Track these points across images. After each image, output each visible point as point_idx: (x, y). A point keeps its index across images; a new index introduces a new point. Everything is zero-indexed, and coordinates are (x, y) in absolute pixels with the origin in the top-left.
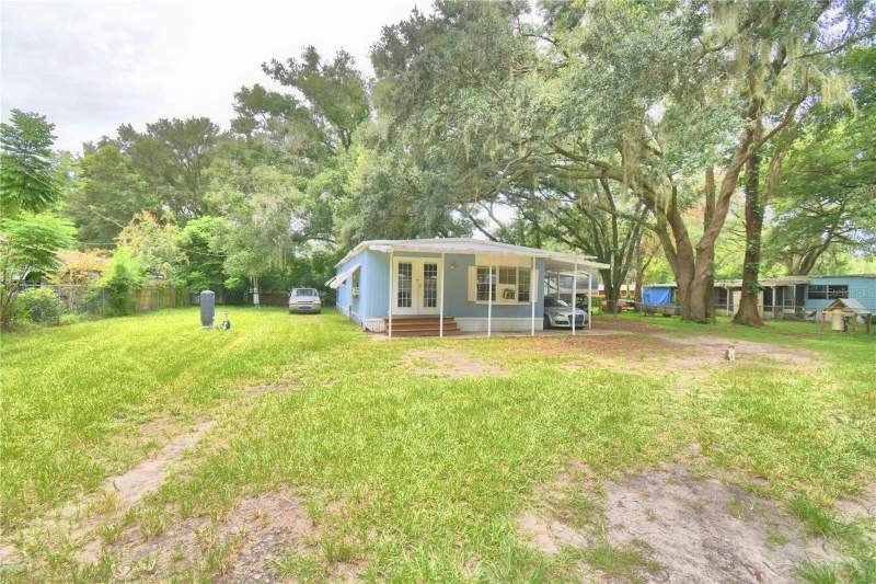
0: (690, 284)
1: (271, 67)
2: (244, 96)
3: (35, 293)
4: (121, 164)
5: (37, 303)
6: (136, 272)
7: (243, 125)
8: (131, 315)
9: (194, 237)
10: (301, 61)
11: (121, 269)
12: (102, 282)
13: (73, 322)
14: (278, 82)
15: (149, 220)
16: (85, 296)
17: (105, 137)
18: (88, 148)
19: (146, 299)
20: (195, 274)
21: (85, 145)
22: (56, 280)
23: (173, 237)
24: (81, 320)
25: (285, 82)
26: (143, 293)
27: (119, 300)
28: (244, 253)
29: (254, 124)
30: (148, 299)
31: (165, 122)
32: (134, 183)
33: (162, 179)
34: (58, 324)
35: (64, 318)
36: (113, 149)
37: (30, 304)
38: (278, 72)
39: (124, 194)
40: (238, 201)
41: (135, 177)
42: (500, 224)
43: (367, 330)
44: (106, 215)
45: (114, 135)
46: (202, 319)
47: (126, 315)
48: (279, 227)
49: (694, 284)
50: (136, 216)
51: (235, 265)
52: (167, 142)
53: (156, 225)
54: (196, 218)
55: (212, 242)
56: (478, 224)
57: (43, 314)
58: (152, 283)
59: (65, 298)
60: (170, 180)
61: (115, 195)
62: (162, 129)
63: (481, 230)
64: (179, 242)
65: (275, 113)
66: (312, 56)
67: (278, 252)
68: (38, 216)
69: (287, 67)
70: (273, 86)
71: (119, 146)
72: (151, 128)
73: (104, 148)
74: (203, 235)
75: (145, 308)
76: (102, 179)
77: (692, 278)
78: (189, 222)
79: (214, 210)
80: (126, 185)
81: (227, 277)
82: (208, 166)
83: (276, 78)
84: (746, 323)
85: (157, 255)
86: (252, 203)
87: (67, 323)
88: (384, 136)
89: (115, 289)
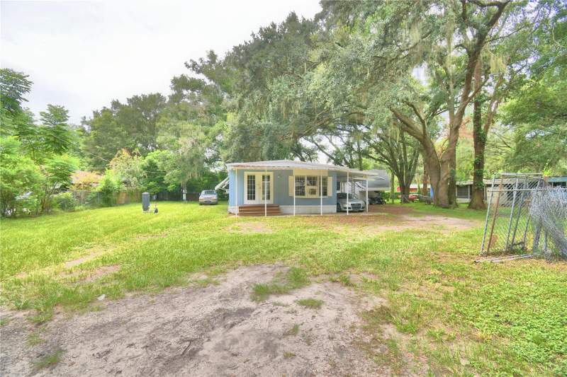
0: (438, 184)
1: (190, 64)
2: (175, 81)
3: (62, 195)
4: (113, 122)
5: (63, 200)
6: (116, 183)
7: (176, 98)
8: (114, 206)
9: (151, 162)
10: (206, 59)
11: (108, 182)
12: (99, 188)
13: (82, 210)
14: (194, 72)
15: (125, 153)
16: (89, 196)
17: (105, 107)
18: (96, 114)
19: (123, 197)
20: (151, 183)
21: (94, 112)
22: (74, 188)
23: (139, 163)
24: (86, 209)
25: (198, 72)
26: (121, 194)
27: (107, 198)
28: (176, 171)
29: (182, 96)
30: (124, 198)
31: (136, 97)
32: (120, 132)
33: (135, 129)
34: (74, 211)
35: (77, 208)
36: (108, 114)
37: (60, 201)
38: (194, 66)
39: (115, 139)
40: (173, 141)
41: (120, 129)
42: (336, 147)
43: (230, 213)
44: (105, 151)
45: (109, 106)
46: (143, 207)
47: (111, 206)
48: (196, 155)
49: (440, 184)
50: (119, 152)
51: (171, 178)
52: (139, 108)
53: (129, 156)
54: (153, 151)
55: (159, 164)
56: (321, 148)
57: (66, 206)
58: (126, 189)
59: (78, 197)
60: (140, 130)
61: (110, 140)
62: (135, 101)
63: (323, 152)
64: (143, 166)
65: (193, 90)
66: (212, 56)
67: (195, 169)
68: (62, 157)
69: (199, 63)
70: (191, 74)
71: (111, 112)
72: (129, 100)
73: (105, 114)
74: (155, 161)
75: (123, 202)
76: (103, 131)
77: (439, 180)
78: (149, 154)
79: (161, 147)
80: (117, 133)
81: (168, 185)
82: (158, 121)
83: (193, 70)
84: (475, 208)
85: (130, 173)
86: (180, 142)
87: (78, 210)
88: (237, 105)
89: (105, 192)
